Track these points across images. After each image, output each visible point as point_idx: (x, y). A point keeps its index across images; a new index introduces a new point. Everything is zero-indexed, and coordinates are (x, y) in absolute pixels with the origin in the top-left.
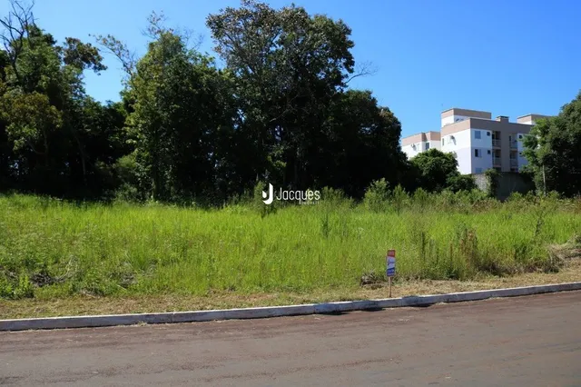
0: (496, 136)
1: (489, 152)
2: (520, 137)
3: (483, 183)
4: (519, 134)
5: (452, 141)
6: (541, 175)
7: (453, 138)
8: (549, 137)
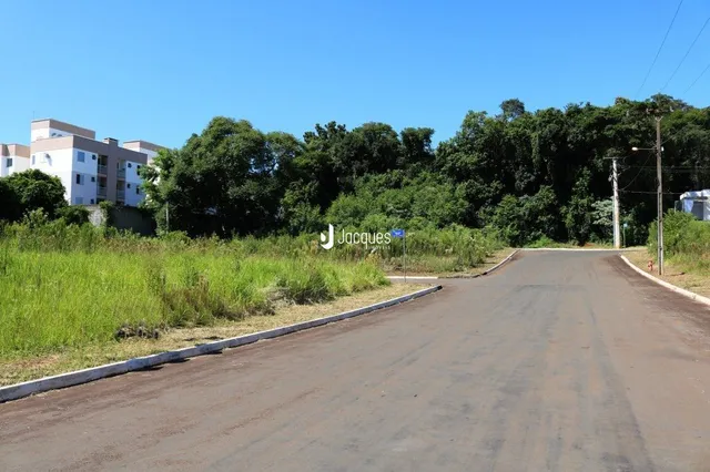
0: (103, 161)
1: (93, 179)
2: (130, 166)
3: (97, 217)
4: (128, 162)
5: (46, 160)
6: (164, 212)
7: (48, 156)
8: (174, 171)
